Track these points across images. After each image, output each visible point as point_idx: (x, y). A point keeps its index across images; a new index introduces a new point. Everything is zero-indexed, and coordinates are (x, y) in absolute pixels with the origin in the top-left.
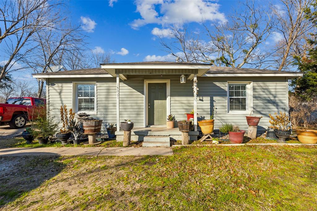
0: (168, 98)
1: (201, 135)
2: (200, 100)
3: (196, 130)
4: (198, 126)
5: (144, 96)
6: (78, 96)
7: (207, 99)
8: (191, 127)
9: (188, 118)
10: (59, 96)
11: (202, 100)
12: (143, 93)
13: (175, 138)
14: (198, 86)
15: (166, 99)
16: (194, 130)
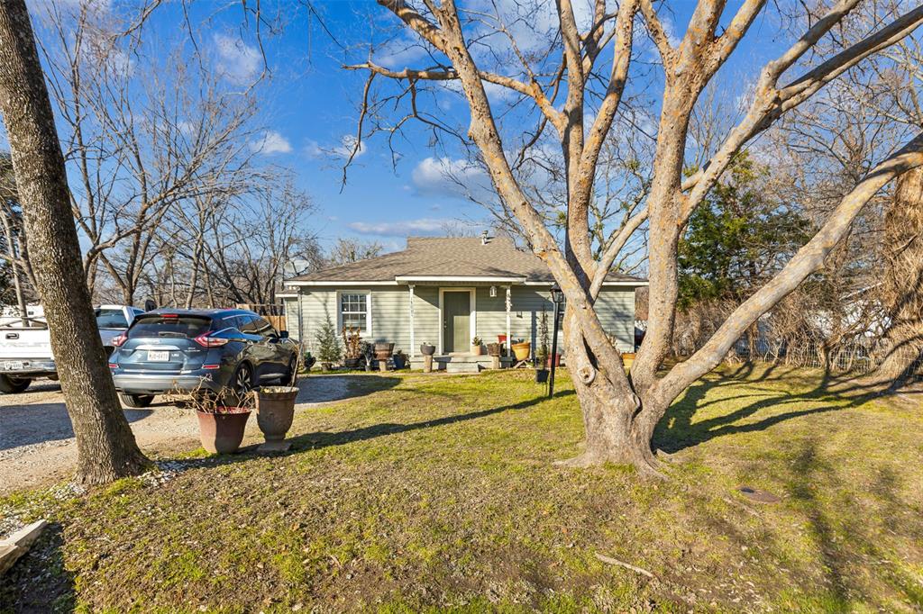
0: (473, 314)
1: (515, 361)
2: (518, 316)
3: (509, 355)
4: (512, 351)
5: (440, 311)
6: (343, 310)
7: (527, 315)
8: (503, 351)
9: (500, 340)
10: (323, 307)
11: (521, 317)
12: (438, 306)
13: (483, 364)
14: (512, 301)
15: (469, 315)
16: (506, 355)
